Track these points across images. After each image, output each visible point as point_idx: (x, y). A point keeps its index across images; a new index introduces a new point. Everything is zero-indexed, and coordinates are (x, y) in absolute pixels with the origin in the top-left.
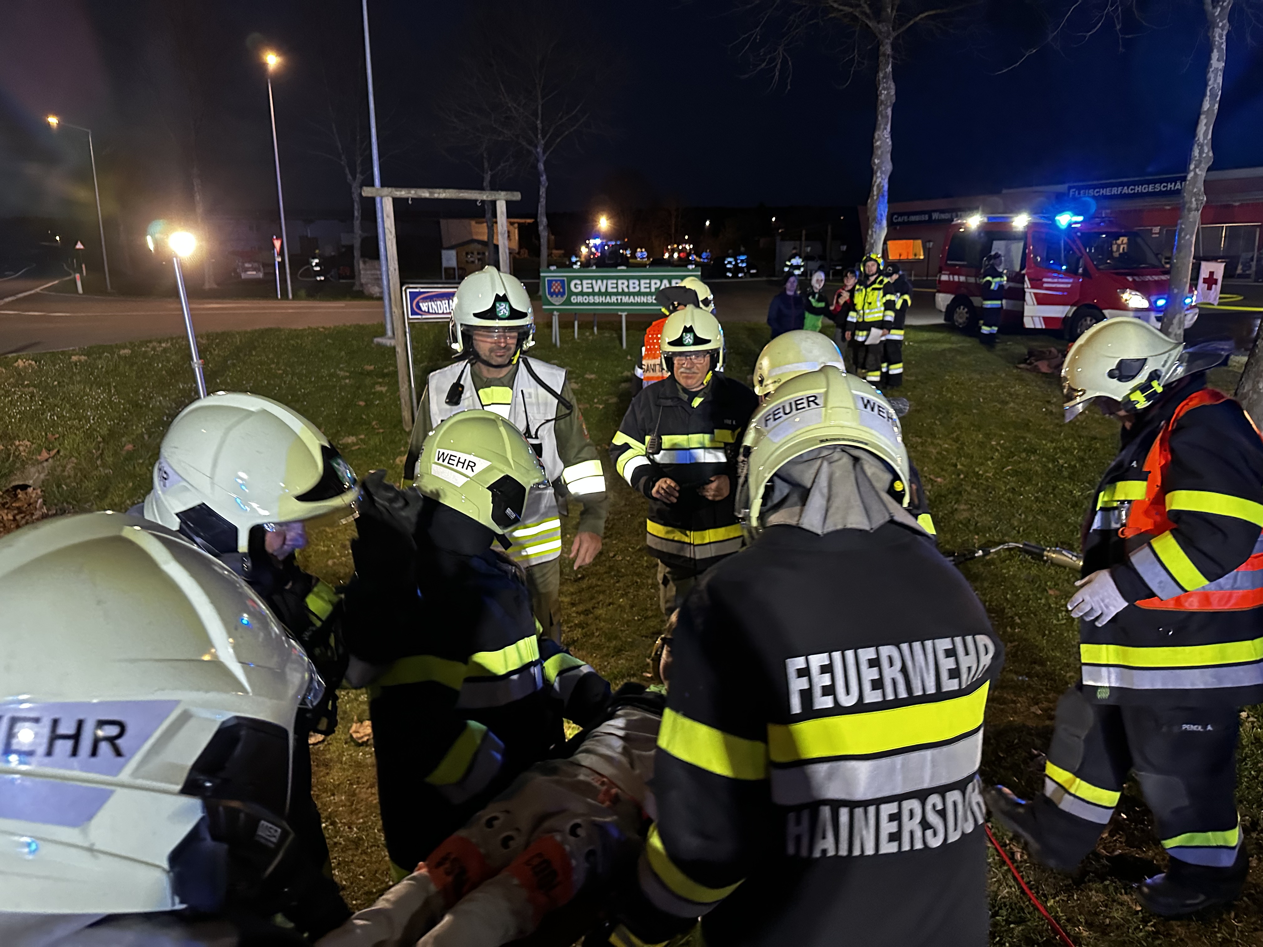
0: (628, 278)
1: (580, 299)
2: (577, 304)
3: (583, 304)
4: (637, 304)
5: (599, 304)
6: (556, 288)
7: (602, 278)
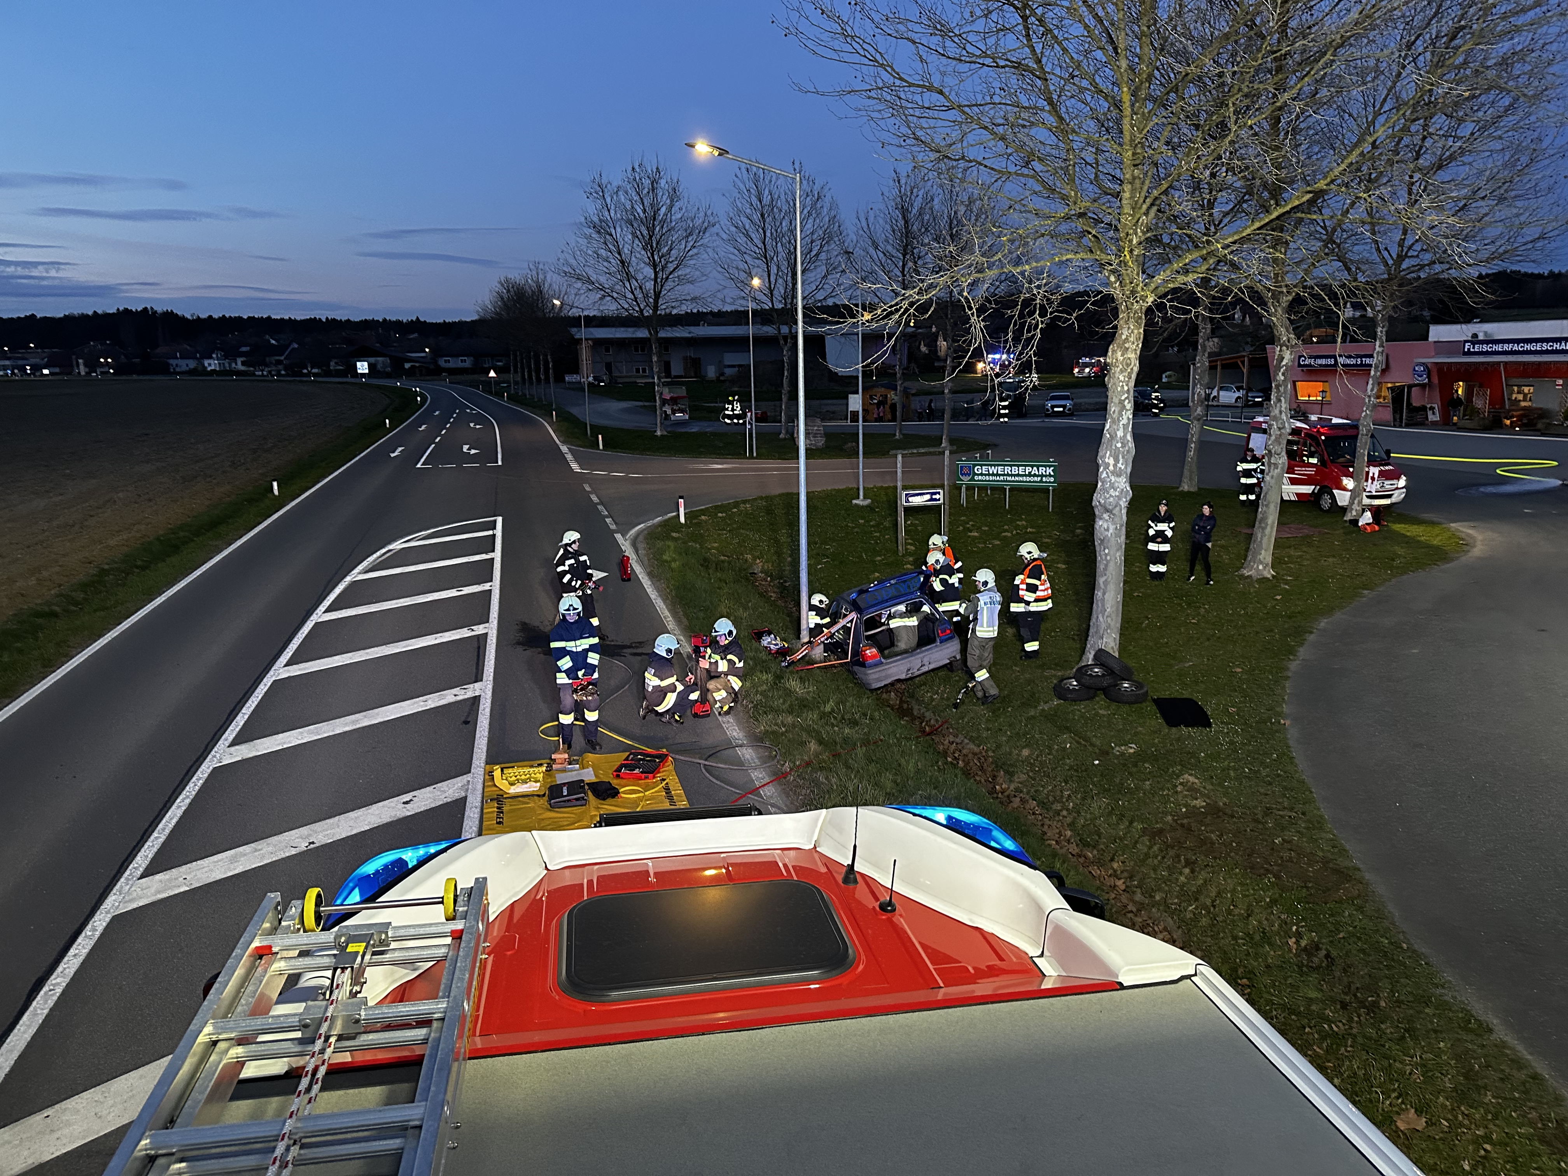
0: (1011, 466)
1: (980, 478)
2: (978, 481)
3: (982, 481)
4: (1017, 481)
5: (992, 481)
6: (965, 471)
7: (995, 465)
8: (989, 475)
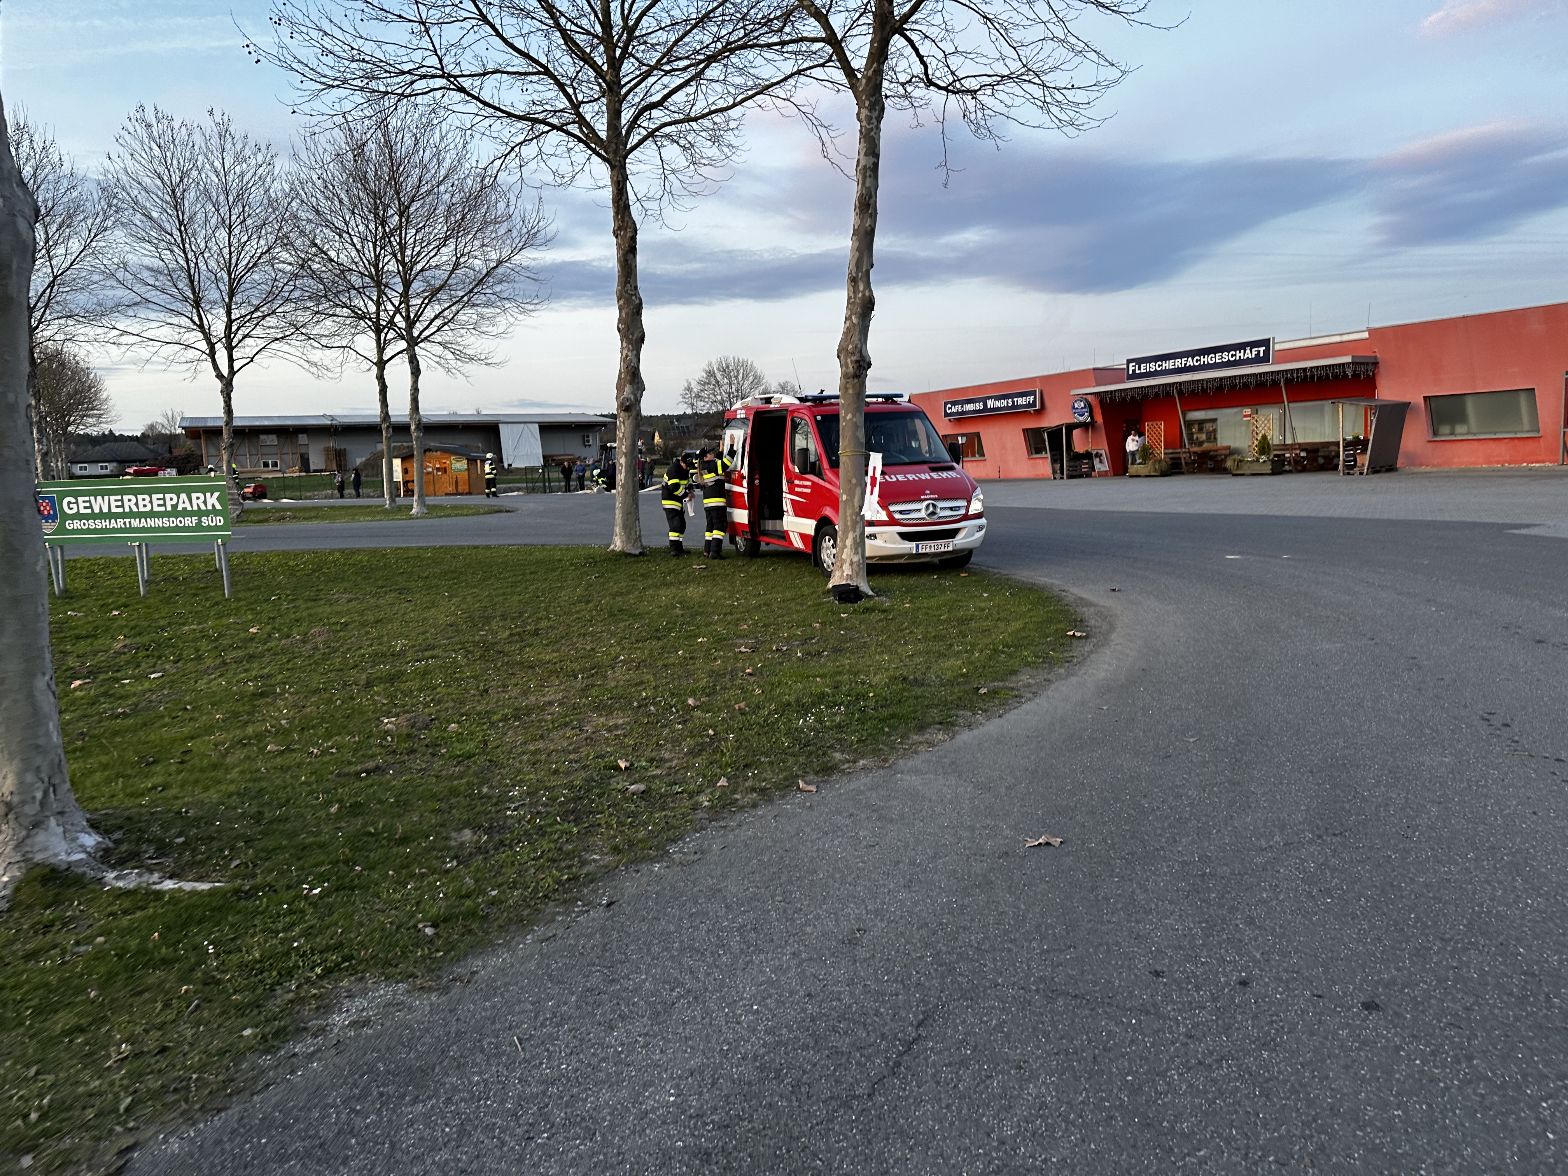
0: (136, 493)
1: (77, 524)
2: (73, 531)
3: (82, 531)
4: (154, 530)
5: (103, 531)
7: (102, 494)
8: (93, 516)
